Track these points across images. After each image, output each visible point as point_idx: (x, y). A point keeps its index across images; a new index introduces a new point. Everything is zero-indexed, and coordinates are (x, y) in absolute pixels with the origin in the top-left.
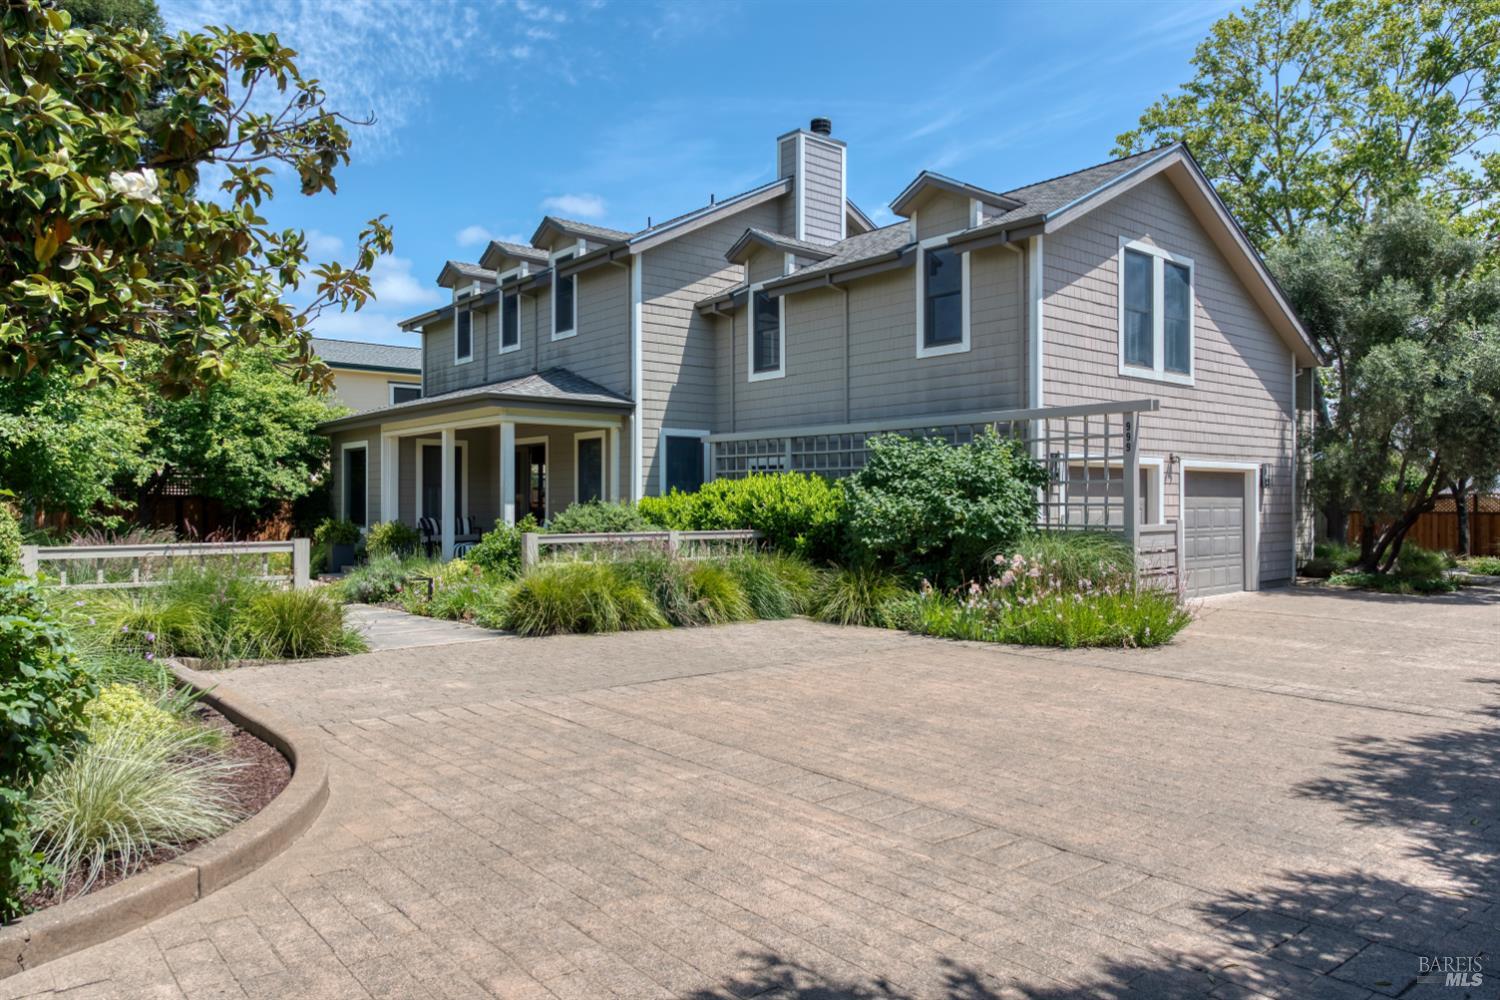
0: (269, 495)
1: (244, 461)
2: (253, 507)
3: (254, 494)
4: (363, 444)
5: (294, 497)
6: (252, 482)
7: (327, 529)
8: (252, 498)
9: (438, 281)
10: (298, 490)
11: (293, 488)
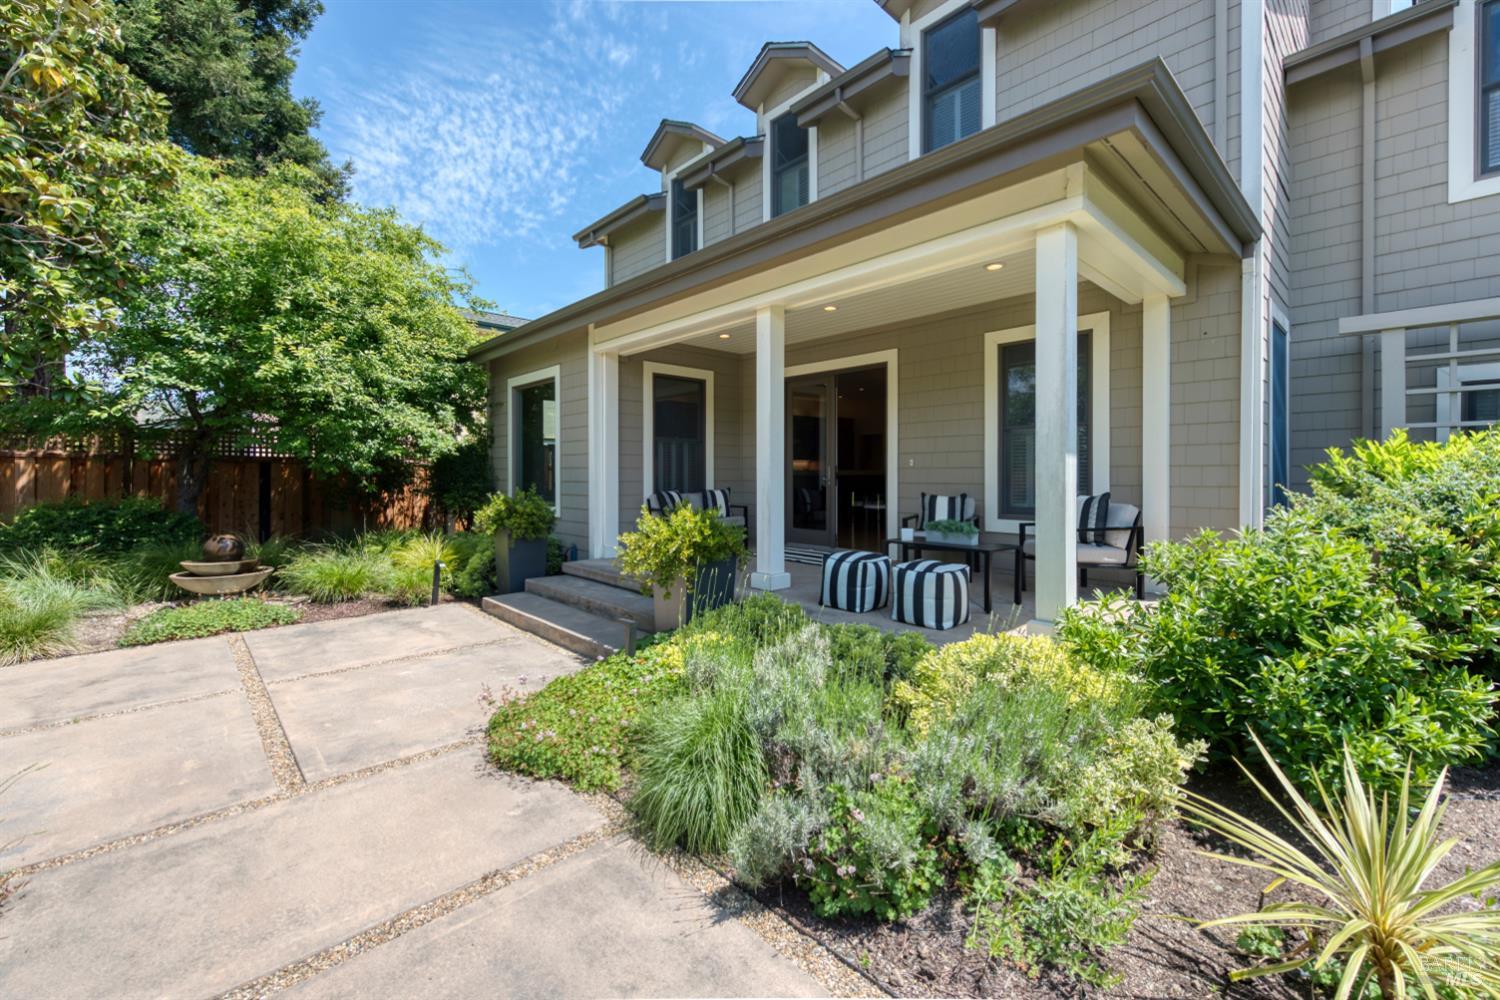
0: (391, 453)
1: (337, 383)
2: (362, 472)
3: (365, 449)
4: (553, 372)
5: (432, 458)
6: (360, 431)
7: (499, 513)
8: (358, 456)
9: (643, 158)
10: (441, 444)
11: (431, 441)
